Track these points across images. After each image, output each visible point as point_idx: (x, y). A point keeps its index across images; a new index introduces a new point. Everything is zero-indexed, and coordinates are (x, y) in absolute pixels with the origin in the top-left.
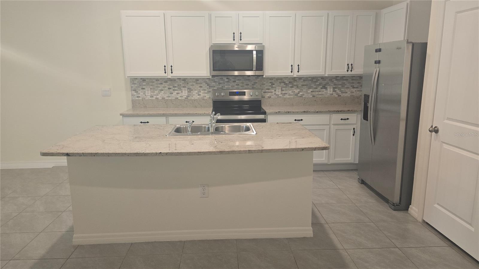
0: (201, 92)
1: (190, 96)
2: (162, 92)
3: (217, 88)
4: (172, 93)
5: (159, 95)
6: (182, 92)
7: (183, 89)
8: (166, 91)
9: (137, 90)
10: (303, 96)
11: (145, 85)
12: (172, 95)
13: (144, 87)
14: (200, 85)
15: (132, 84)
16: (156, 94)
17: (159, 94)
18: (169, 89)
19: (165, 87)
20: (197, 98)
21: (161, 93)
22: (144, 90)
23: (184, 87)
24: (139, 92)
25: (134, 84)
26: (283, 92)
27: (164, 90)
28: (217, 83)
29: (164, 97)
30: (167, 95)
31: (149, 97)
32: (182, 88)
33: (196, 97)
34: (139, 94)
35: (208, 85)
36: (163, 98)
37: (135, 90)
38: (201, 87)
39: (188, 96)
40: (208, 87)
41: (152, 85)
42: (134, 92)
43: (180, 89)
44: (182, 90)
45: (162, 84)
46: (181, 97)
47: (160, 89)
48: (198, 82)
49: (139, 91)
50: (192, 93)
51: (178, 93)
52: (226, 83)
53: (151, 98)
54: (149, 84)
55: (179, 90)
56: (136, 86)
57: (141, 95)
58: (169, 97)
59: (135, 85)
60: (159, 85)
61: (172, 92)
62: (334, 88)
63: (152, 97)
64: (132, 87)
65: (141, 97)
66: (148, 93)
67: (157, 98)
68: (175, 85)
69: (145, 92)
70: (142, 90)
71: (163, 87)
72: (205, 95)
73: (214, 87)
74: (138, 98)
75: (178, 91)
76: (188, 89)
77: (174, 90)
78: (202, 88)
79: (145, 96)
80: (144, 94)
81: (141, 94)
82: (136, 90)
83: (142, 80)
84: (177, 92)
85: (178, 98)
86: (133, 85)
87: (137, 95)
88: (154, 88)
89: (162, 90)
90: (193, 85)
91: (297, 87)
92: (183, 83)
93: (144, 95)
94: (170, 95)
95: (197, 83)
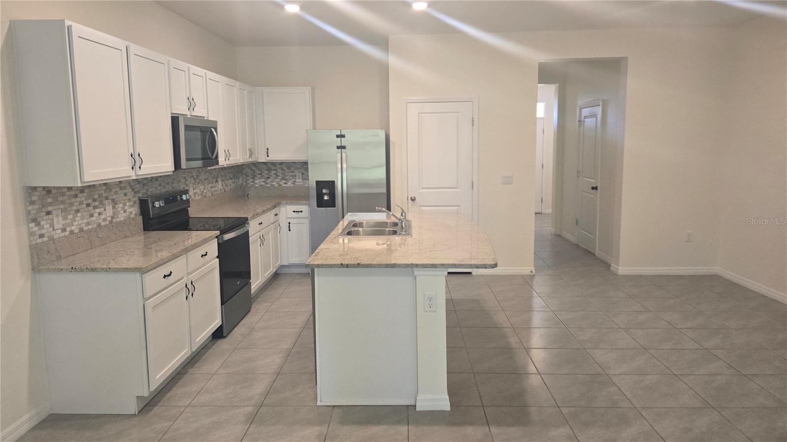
0: (128, 204)
1: (115, 216)
2: (79, 215)
3: (143, 194)
4: (92, 216)
5: (75, 223)
6: (105, 210)
7: (106, 202)
8: (85, 211)
9: (39, 219)
10: (207, 195)
11: (51, 203)
12: (93, 219)
13: (50, 209)
14: (123, 191)
15: (28, 204)
16: (68, 221)
17: (75, 221)
18: (88, 205)
19: (81, 203)
20: (122, 219)
21: (77, 219)
22: (50, 216)
23: (107, 198)
24: (42, 223)
25: (32, 203)
26: (195, 191)
27: (80, 211)
28: (142, 185)
29: (83, 226)
30: (85, 221)
31: (58, 234)
32: (104, 203)
33: (122, 217)
34: (43, 228)
35: (133, 190)
36: (81, 230)
37: (34, 220)
38: (125, 195)
39: (113, 217)
40: (133, 193)
41: (63, 202)
42: (33, 225)
43: (101, 203)
44: (105, 204)
45: (76, 196)
46: (105, 220)
47: (74, 208)
48: (122, 185)
49: (43, 220)
50: (117, 209)
51: (100, 214)
52: (150, 184)
53: (63, 234)
54: (57, 201)
55: (100, 206)
56: (36, 209)
57: (45, 231)
58: (88, 224)
59: (36, 207)
60: (73, 200)
61: (92, 212)
62: (222, 181)
63: (64, 230)
64: (29, 212)
65: (46, 235)
66: (59, 222)
67: (72, 232)
68: (96, 196)
69: (52, 219)
70: (47, 217)
71: (80, 204)
72: (132, 209)
73: (138, 192)
74: (40, 241)
75: (100, 208)
76: (113, 200)
77: (95, 207)
78: (127, 197)
79: (54, 230)
80: (52, 225)
81: (45, 227)
82: (36, 219)
83: (45, 192)
84: (98, 210)
85: (100, 223)
86: (30, 208)
87: (39, 232)
88: (66, 208)
89: (78, 211)
90: (116, 193)
91: (202, 183)
92: (105, 190)
93: (52, 229)
94: (90, 220)
95: (121, 188)
